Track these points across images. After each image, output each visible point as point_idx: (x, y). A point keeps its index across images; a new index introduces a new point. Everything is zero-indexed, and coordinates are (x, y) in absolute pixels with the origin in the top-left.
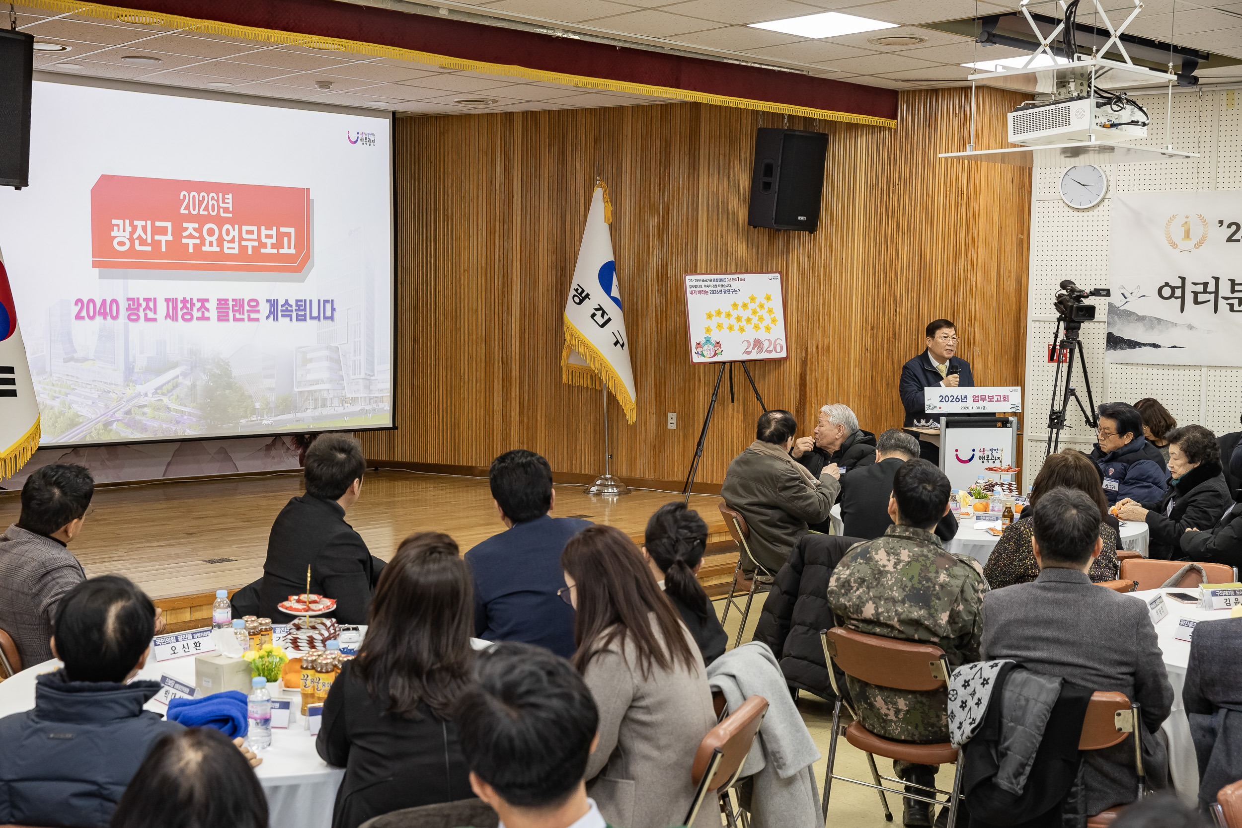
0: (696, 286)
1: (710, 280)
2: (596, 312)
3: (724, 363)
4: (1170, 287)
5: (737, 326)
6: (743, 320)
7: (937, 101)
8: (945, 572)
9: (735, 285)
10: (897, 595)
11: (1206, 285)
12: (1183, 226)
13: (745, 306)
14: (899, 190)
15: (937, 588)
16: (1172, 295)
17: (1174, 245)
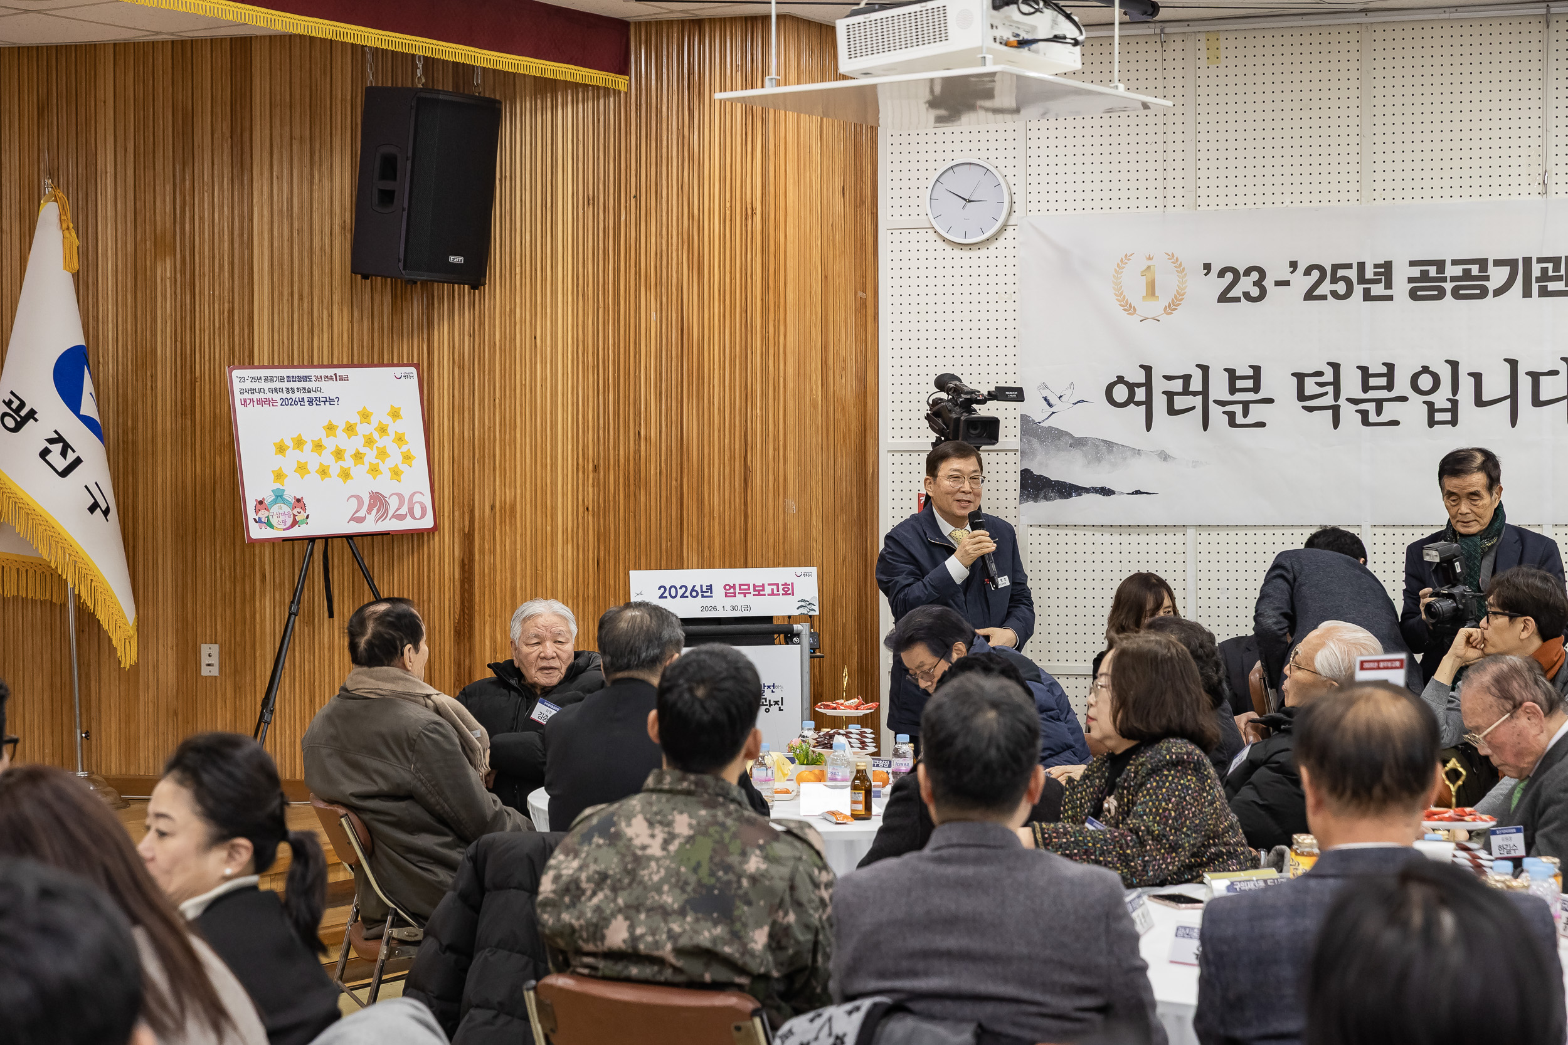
0: (252, 391)
1: (281, 379)
2: (50, 447)
3: (312, 540)
4: (1127, 384)
5: (335, 468)
6: (348, 455)
7: (701, 42)
8: (758, 852)
9: (330, 389)
10: (669, 900)
11: (1187, 379)
12: (1143, 273)
13: (350, 429)
14: (638, 207)
15: (745, 883)
16: (1131, 400)
17: (1130, 309)
